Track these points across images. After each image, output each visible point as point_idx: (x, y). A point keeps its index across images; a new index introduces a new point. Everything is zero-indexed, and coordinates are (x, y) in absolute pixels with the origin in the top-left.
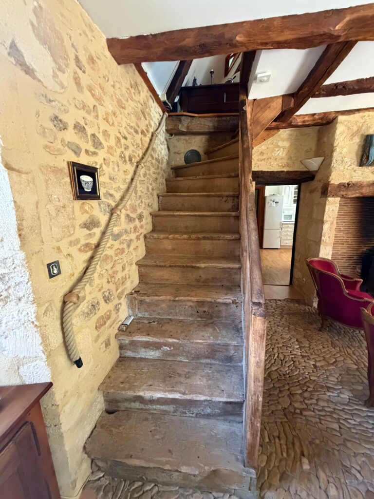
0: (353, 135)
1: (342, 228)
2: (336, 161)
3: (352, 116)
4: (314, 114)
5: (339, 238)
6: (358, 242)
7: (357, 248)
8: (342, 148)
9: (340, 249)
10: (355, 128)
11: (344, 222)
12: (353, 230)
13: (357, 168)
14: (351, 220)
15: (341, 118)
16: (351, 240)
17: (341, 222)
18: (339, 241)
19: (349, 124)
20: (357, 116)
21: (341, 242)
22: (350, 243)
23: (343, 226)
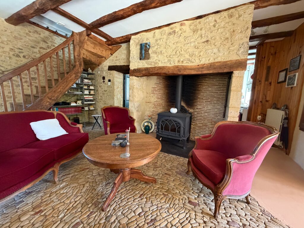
0: (137, 45)
1: (159, 97)
2: (131, 58)
3: (137, 35)
4: (123, 36)
5: (158, 102)
6: (167, 105)
7: (167, 109)
8: (133, 51)
9: (159, 109)
10: (137, 41)
11: (160, 93)
12: (165, 98)
13: (140, 61)
14: (163, 92)
15: (133, 37)
16: (164, 104)
17: (159, 93)
18: (158, 104)
19: (135, 40)
20: (138, 35)
21: (159, 105)
22: (163, 106)
23: (159, 96)
